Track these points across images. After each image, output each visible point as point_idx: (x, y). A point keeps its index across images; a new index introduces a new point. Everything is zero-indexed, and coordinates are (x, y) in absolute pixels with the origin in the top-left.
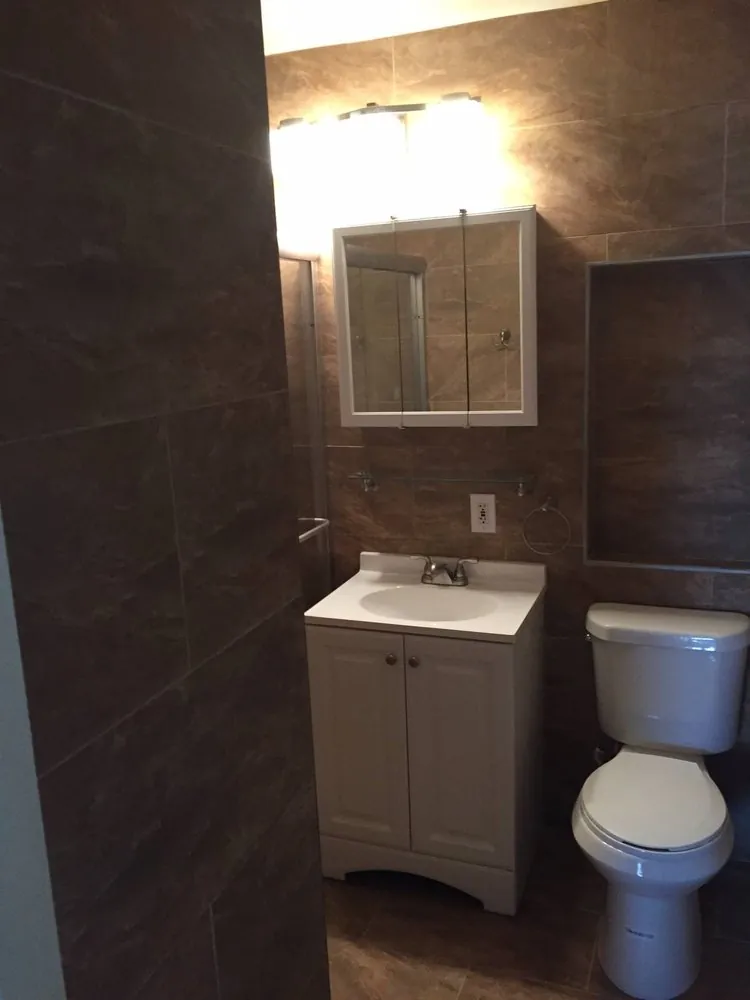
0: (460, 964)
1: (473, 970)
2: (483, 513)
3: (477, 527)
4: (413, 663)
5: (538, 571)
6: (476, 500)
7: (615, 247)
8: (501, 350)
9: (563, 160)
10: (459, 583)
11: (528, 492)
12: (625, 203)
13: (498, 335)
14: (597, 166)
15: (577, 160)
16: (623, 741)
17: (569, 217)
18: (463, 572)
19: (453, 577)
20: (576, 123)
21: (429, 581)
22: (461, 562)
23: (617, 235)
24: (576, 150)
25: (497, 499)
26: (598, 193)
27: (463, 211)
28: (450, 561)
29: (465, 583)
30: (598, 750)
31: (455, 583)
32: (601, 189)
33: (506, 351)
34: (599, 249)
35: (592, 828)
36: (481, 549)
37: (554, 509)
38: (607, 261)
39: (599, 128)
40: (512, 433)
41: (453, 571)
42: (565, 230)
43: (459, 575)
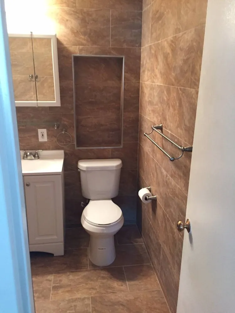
0: (50, 273)
1: (55, 273)
2: (43, 135)
3: (41, 140)
4: (28, 185)
5: (61, 152)
6: (40, 131)
7: (81, 50)
8: (30, 81)
9: (63, 20)
10: (37, 158)
11: (58, 127)
12: (83, 37)
13: (29, 76)
14: (74, 23)
15: (67, 20)
16: (90, 198)
17: (66, 39)
18: (38, 154)
19: (34, 156)
20: (66, 8)
21: (26, 159)
22: (37, 151)
23: (81, 47)
24: (67, 17)
25: (47, 130)
26: (75, 33)
27: (31, 32)
28: (33, 152)
29: (39, 158)
30: (82, 203)
31: (35, 158)
32: (75, 31)
33: (32, 82)
34: (76, 50)
35: (89, 223)
36: (43, 146)
37: (66, 132)
38: (78, 55)
39: (74, 11)
40: (51, 109)
41: (34, 155)
42: (65, 43)
43: (36, 156)
